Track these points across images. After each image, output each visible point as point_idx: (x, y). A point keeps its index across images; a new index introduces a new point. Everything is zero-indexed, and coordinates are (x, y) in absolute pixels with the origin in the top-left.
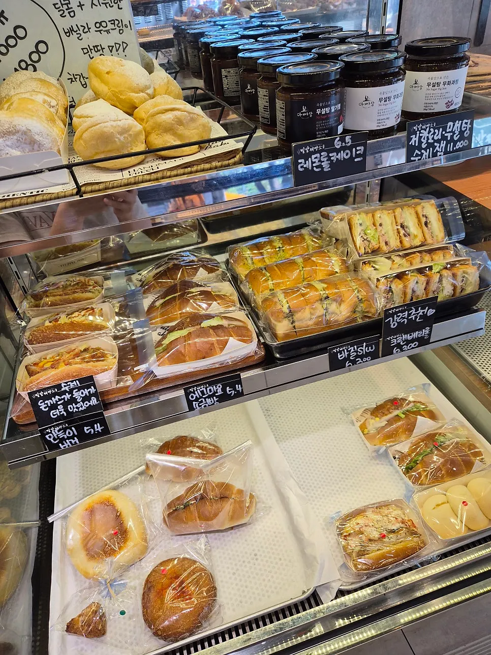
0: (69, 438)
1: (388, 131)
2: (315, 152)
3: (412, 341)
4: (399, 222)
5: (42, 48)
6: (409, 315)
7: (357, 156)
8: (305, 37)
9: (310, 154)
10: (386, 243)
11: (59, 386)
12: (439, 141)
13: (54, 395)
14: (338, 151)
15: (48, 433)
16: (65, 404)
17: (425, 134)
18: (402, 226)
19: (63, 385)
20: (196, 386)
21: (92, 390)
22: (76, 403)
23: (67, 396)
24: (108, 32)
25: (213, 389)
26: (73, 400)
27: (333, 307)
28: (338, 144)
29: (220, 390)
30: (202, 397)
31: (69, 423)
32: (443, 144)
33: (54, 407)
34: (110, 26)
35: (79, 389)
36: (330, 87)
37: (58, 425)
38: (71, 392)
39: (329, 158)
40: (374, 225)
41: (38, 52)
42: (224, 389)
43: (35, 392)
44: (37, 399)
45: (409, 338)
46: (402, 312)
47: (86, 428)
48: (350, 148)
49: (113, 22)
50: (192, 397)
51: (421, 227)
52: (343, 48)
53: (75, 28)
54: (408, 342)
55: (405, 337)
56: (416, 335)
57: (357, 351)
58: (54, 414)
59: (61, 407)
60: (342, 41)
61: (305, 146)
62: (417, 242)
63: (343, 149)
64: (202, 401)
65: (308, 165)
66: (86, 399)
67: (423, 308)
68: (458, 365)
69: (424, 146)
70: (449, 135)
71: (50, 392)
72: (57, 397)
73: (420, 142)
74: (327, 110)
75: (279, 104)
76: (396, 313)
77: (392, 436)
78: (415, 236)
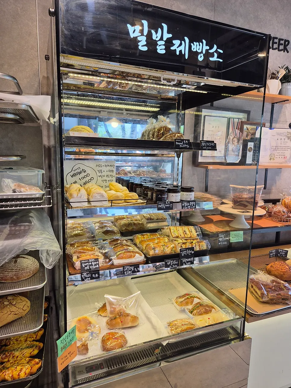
0: (88, 277)
1: (178, 202)
2: (162, 204)
3: (189, 262)
4: (184, 230)
5: (92, 179)
6: (187, 252)
7: (171, 206)
8: (158, 184)
9: (161, 204)
10: (180, 235)
11: (89, 260)
12: (189, 206)
13: (87, 262)
14: (167, 204)
15: (83, 274)
16: (89, 266)
17: (185, 204)
18: (185, 231)
19: (90, 260)
20: (126, 266)
21: (98, 263)
22: (93, 266)
23: (90, 263)
24: (109, 177)
25: (131, 268)
26: (92, 265)
27: (166, 248)
28: (167, 203)
29: (133, 269)
30: (127, 270)
31: (89, 272)
32: (190, 206)
33: (86, 266)
34: (110, 176)
35: (94, 262)
36: (165, 192)
37: (86, 272)
38: (92, 262)
39: (165, 206)
40: (177, 230)
41: (91, 179)
42: (134, 269)
43: (82, 261)
44: (82, 263)
45: (188, 260)
46: (185, 250)
47: (93, 275)
48: (169, 204)
49: (110, 175)
50: (125, 270)
51: (190, 232)
52: (167, 186)
53: (101, 176)
54: (188, 262)
55: (186, 260)
56: (189, 260)
57: (173, 263)
58: (86, 268)
59: (88, 266)
60: (167, 185)
61: (160, 202)
62: (189, 236)
63: (168, 204)
64: (127, 272)
65: (160, 206)
66: (95, 265)
67: (190, 251)
68: (208, 285)
69: (185, 206)
70: (191, 205)
71: (86, 261)
72: (88, 263)
73: (184, 205)
74: (164, 196)
75: (154, 194)
76: (183, 251)
77: (187, 304)
78: (188, 234)
